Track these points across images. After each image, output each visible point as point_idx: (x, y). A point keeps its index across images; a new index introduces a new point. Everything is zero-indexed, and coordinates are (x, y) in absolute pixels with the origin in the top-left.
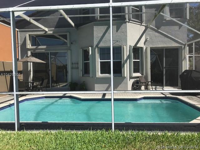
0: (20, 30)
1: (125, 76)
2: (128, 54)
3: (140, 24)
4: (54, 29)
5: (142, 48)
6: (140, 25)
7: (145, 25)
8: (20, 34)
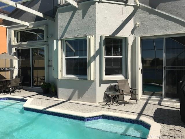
0: (8, 27)
1: (92, 79)
3: (124, 3)
4: (33, 22)
6: (123, 5)
7: (133, 4)
8: (8, 30)
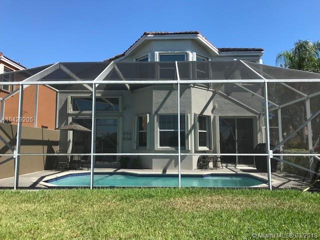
0: (60, 91)
1: (190, 149)
2: (193, 123)
5: (209, 117)
6: (206, 90)
7: (212, 90)
8: (60, 96)
